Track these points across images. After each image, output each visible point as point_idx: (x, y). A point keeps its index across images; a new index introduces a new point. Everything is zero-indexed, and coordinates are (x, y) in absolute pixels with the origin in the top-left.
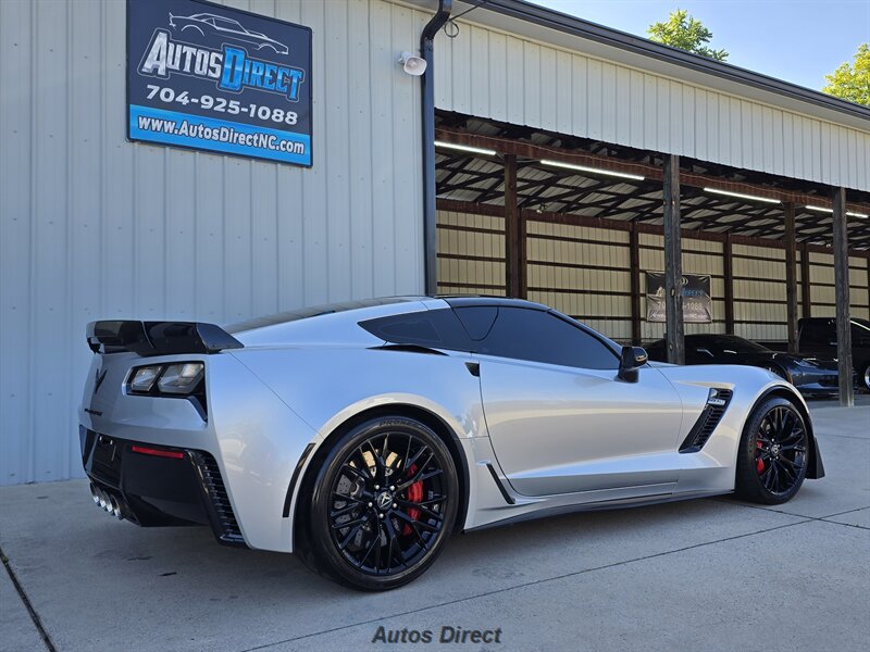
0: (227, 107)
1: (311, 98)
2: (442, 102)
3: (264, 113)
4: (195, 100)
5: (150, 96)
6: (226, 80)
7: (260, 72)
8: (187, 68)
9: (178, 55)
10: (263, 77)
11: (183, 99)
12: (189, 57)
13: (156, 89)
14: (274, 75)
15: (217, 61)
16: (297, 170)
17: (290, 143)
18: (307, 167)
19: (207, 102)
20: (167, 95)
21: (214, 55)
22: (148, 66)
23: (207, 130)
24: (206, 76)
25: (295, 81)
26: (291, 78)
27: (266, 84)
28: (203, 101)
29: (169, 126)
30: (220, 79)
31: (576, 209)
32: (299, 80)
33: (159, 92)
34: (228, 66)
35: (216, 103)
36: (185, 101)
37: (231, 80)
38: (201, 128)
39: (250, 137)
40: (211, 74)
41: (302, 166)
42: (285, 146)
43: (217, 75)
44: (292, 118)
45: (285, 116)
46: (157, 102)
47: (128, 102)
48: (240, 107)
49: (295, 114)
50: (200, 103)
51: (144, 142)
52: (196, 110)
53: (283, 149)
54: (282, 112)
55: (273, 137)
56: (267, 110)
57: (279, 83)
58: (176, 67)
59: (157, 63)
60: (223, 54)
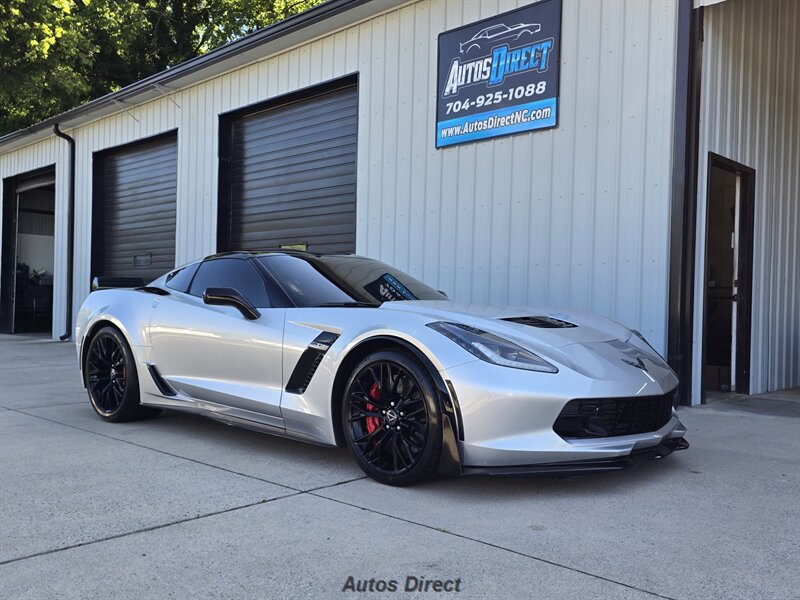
0: (492, 100)
1: (559, 62)
3: (518, 92)
4: (473, 103)
5: (448, 112)
6: (493, 78)
7: (516, 60)
8: (469, 81)
9: (464, 73)
11: (466, 106)
12: (470, 72)
13: (450, 105)
14: (528, 55)
15: (489, 65)
16: (547, 132)
17: (540, 111)
18: (553, 127)
19: (480, 101)
20: (454, 107)
21: (486, 60)
22: (448, 90)
23: (481, 123)
24: (481, 80)
25: (545, 52)
26: (542, 51)
27: (523, 67)
28: (478, 101)
29: (458, 130)
30: (489, 79)
32: (548, 49)
34: (495, 65)
35: (486, 99)
37: (497, 76)
38: (476, 124)
39: (508, 117)
40: (485, 77)
41: (549, 128)
42: (534, 115)
43: (487, 76)
44: (542, 86)
45: (536, 88)
47: (437, 121)
48: (502, 95)
49: (544, 83)
50: (476, 104)
51: (444, 147)
52: (473, 110)
53: (533, 119)
54: (533, 86)
55: (526, 111)
56: (522, 88)
57: (532, 61)
58: (463, 83)
59: (452, 85)
60: (492, 56)
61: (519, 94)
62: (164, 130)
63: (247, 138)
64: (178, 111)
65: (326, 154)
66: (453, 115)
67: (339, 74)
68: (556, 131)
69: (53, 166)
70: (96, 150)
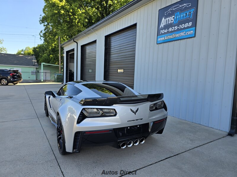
0: (174, 29)
3: (182, 26)
4: (168, 30)
8: (167, 23)
9: (166, 21)
10: (183, 16)
11: (166, 31)
12: (168, 20)
13: (161, 31)
14: (186, 14)
15: (173, 18)
16: (191, 39)
17: (189, 32)
18: (193, 37)
19: (170, 29)
21: (173, 17)
22: (161, 26)
24: (171, 23)
25: (192, 12)
27: (184, 18)
28: (170, 30)
29: (163, 38)
30: (173, 22)
34: (175, 18)
35: (172, 29)
37: (176, 21)
38: (169, 36)
39: (179, 34)
40: (172, 22)
42: (187, 33)
44: (190, 24)
47: (157, 36)
48: (177, 27)
49: (191, 23)
50: (169, 30)
51: (159, 44)
52: (168, 32)
53: (187, 34)
54: (188, 24)
55: (185, 32)
56: (184, 25)
57: (187, 16)
58: (165, 24)
59: (162, 25)
60: (175, 15)
61: (183, 27)
62: (94, 40)
63: (112, 41)
64: (97, 35)
65: (129, 46)
66: (162, 34)
67: (132, 24)
68: (194, 38)
69: (74, 49)
70: (81, 45)
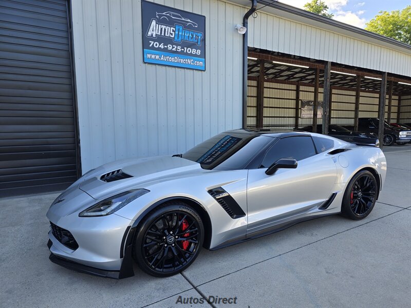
0: (176, 49)
1: (205, 44)
2: (250, 44)
3: (189, 50)
4: (166, 47)
5: (150, 46)
6: (176, 38)
7: (188, 34)
8: (163, 34)
9: (160, 29)
10: (189, 36)
11: (162, 46)
12: (163, 30)
13: (152, 42)
14: (192, 35)
15: (173, 31)
16: (200, 72)
17: (198, 62)
18: (204, 71)
19: (170, 47)
20: (156, 45)
21: (172, 28)
22: (150, 33)
23: (170, 58)
24: (169, 37)
25: (200, 37)
26: (198, 36)
27: (190, 39)
28: (168, 47)
29: (157, 57)
30: (174, 38)
31: (279, 77)
32: (201, 37)
33: (153, 44)
34: (177, 33)
35: (173, 48)
36: (162, 47)
37: (178, 38)
38: (168, 57)
39: (184, 60)
41: (202, 71)
42: (196, 63)
43: (173, 36)
44: (199, 52)
45: (196, 52)
46: (153, 48)
47: (143, 48)
48: (181, 48)
51: (149, 63)
52: (166, 50)
55: (192, 60)
57: (194, 39)
58: (159, 34)
59: (153, 33)
60: (175, 28)
